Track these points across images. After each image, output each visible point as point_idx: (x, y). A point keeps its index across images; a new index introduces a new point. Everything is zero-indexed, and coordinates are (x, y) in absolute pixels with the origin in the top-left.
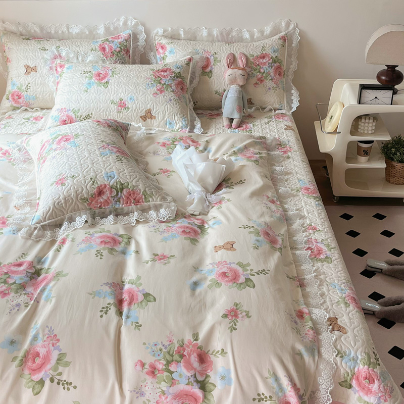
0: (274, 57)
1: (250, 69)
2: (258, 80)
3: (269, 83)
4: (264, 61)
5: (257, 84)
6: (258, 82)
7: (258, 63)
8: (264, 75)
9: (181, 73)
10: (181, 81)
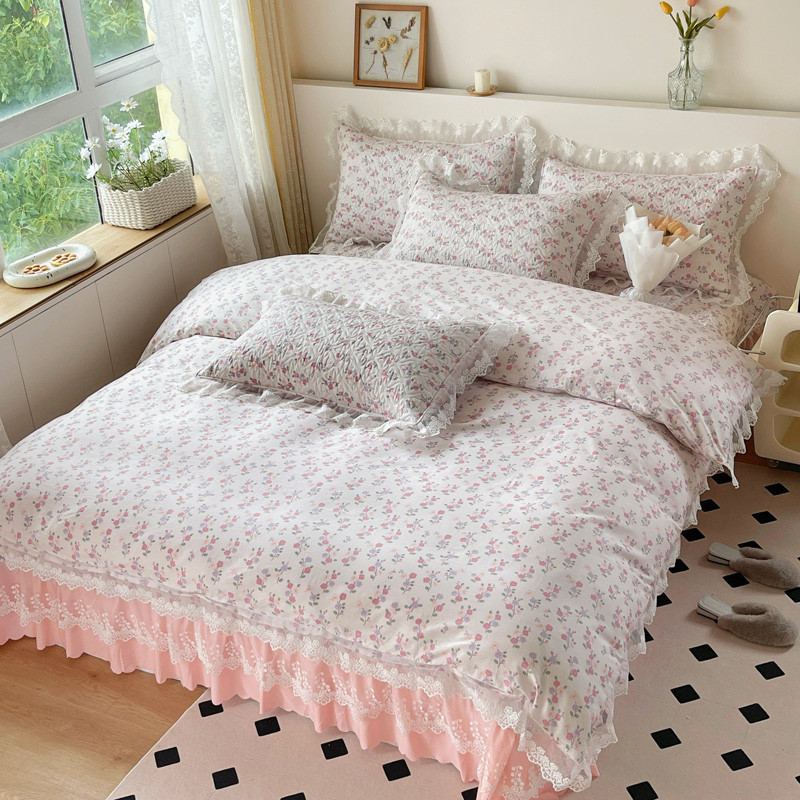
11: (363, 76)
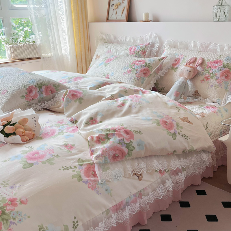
0: (226, 63)
1: (202, 69)
2: (205, 78)
3: (212, 81)
4: (216, 65)
5: (203, 80)
6: (204, 79)
7: (210, 66)
8: (211, 75)
9: (151, 64)
10: (147, 69)
11: (110, 18)
